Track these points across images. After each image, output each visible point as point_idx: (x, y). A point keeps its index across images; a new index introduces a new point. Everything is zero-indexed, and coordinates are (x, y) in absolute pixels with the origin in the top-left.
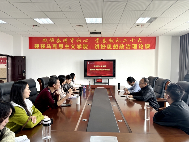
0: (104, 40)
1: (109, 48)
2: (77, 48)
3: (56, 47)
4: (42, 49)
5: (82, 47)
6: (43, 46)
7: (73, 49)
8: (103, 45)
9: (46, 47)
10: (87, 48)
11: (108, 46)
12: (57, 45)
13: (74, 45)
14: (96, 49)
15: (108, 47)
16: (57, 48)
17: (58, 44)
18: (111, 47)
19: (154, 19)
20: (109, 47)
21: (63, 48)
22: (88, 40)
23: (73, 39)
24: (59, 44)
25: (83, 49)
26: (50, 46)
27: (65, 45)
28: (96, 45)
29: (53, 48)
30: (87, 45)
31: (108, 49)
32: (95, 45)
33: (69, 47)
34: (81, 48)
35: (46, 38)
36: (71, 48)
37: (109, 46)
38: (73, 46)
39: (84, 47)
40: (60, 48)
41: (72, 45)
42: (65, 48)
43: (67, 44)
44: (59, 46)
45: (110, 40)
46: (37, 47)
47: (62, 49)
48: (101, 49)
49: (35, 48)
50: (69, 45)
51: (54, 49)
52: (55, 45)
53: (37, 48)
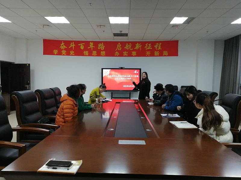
19: (192, 19)
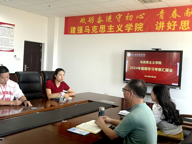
0: (175, 12)
1: (185, 27)
2: (126, 29)
3: (96, 30)
4: (79, 34)
5: (134, 28)
6: (81, 29)
7: (119, 32)
8: (173, 22)
9: (83, 31)
10: (143, 30)
11: (182, 23)
12: (97, 27)
13: (122, 25)
14: (159, 30)
15: (181, 25)
16: (97, 32)
17: (99, 25)
18: (188, 25)
20: (185, 25)
21: (105, 31)
22: (144, 14)
23: (120, 16)
24: (101, 26)
25: (134, 32)
26: (88, 29)
27: (108, 27)
28: (159, 23)
29: (92, 33)
30: (142, 24)
31: (181, 30)
32: (157, 24)
33: (113, 29)
34: (132, 29)
35: (84, 18)
36: (117, 31)
37: (185, 23)
38: (120, 27)
39: (137, 28)
40: (101, 32)
41: (118, 26)
42: (108, 32)
43: (111, 25)
44: (101, 29)
45: (188, 12)
46: (74, 31)
47: (104, 33)
48: (168, 29)
49: (71, 33)
50: (113, 26)
51: (94, 33)
52: (95, 27)
53: (74, 33)
